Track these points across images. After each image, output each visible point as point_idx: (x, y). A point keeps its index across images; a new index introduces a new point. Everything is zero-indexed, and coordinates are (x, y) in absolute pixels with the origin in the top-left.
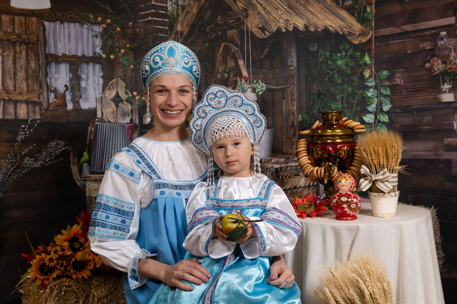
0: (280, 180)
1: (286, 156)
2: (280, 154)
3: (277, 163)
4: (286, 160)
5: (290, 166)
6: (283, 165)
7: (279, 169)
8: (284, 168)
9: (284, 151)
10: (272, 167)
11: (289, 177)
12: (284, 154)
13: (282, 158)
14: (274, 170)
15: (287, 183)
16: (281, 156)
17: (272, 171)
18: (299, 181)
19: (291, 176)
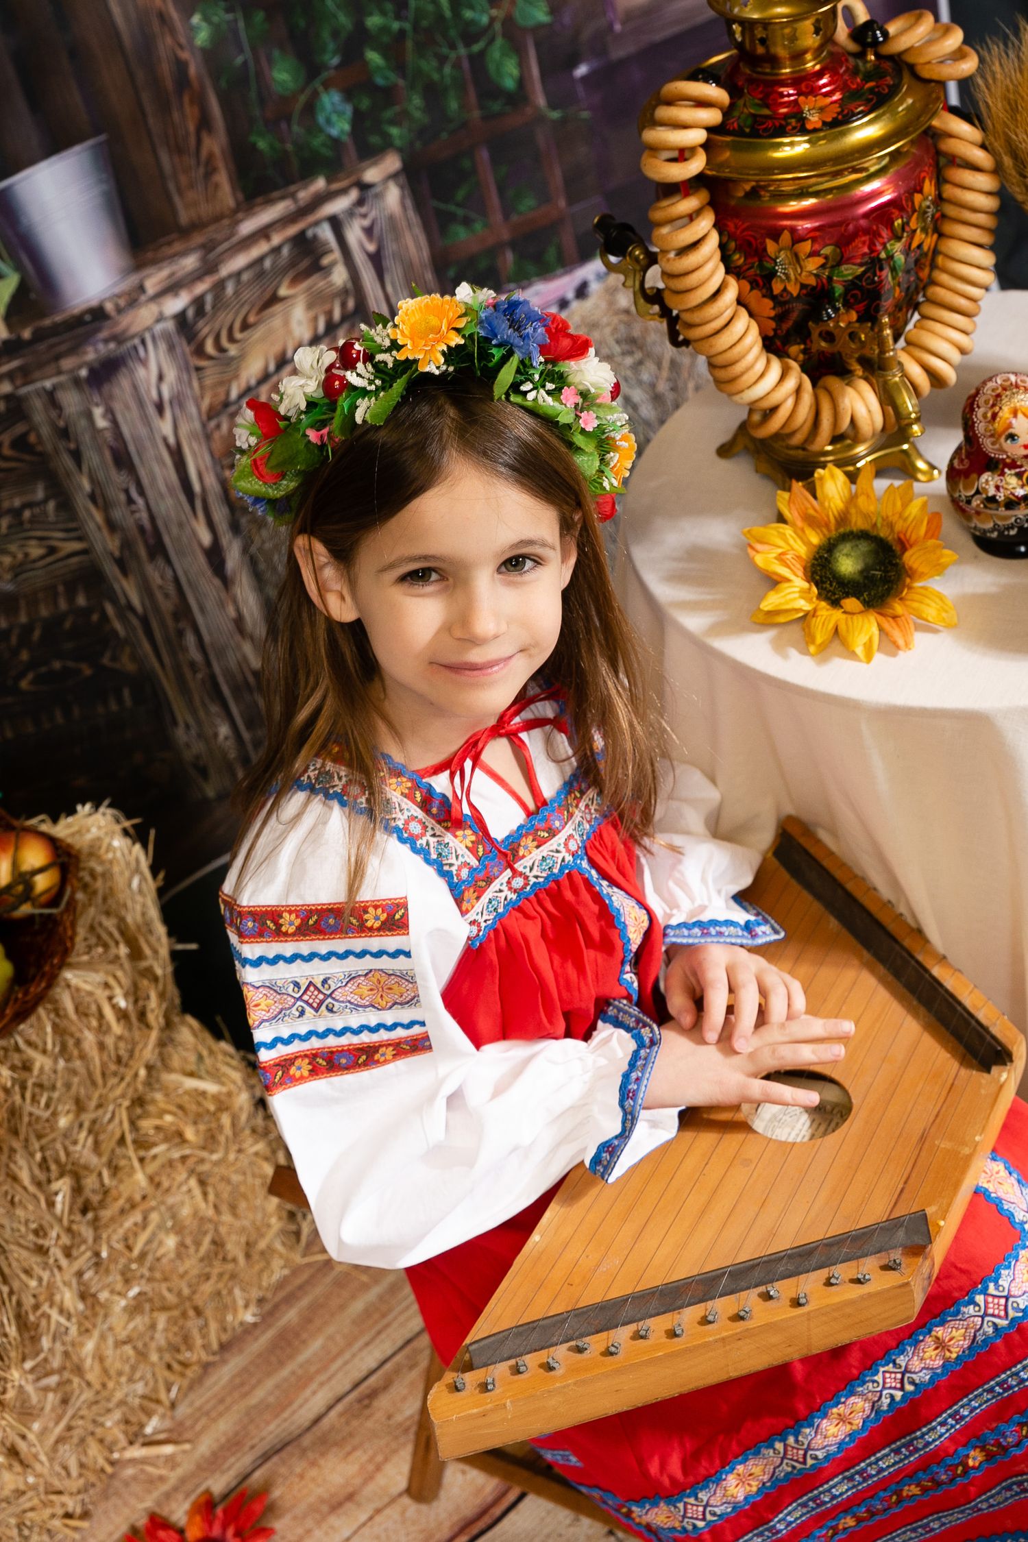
0: (210, 358)
1: (198, 239)
2: (169, 244)
3: (172, 288)
4: (204, 260)
5: (230, 276)
6: (201, 288)
7: (190, 313)
8: (209, 299)
9: (184, 217)
10: (160, 318)
11: (245, 326)
12: (185, 232)
13: (184, 254)
14: (170, 325)
15: (242, 357)
16: (177, 247)
17: (166, 336)
18: (286, 323)
19: (252, 319)
